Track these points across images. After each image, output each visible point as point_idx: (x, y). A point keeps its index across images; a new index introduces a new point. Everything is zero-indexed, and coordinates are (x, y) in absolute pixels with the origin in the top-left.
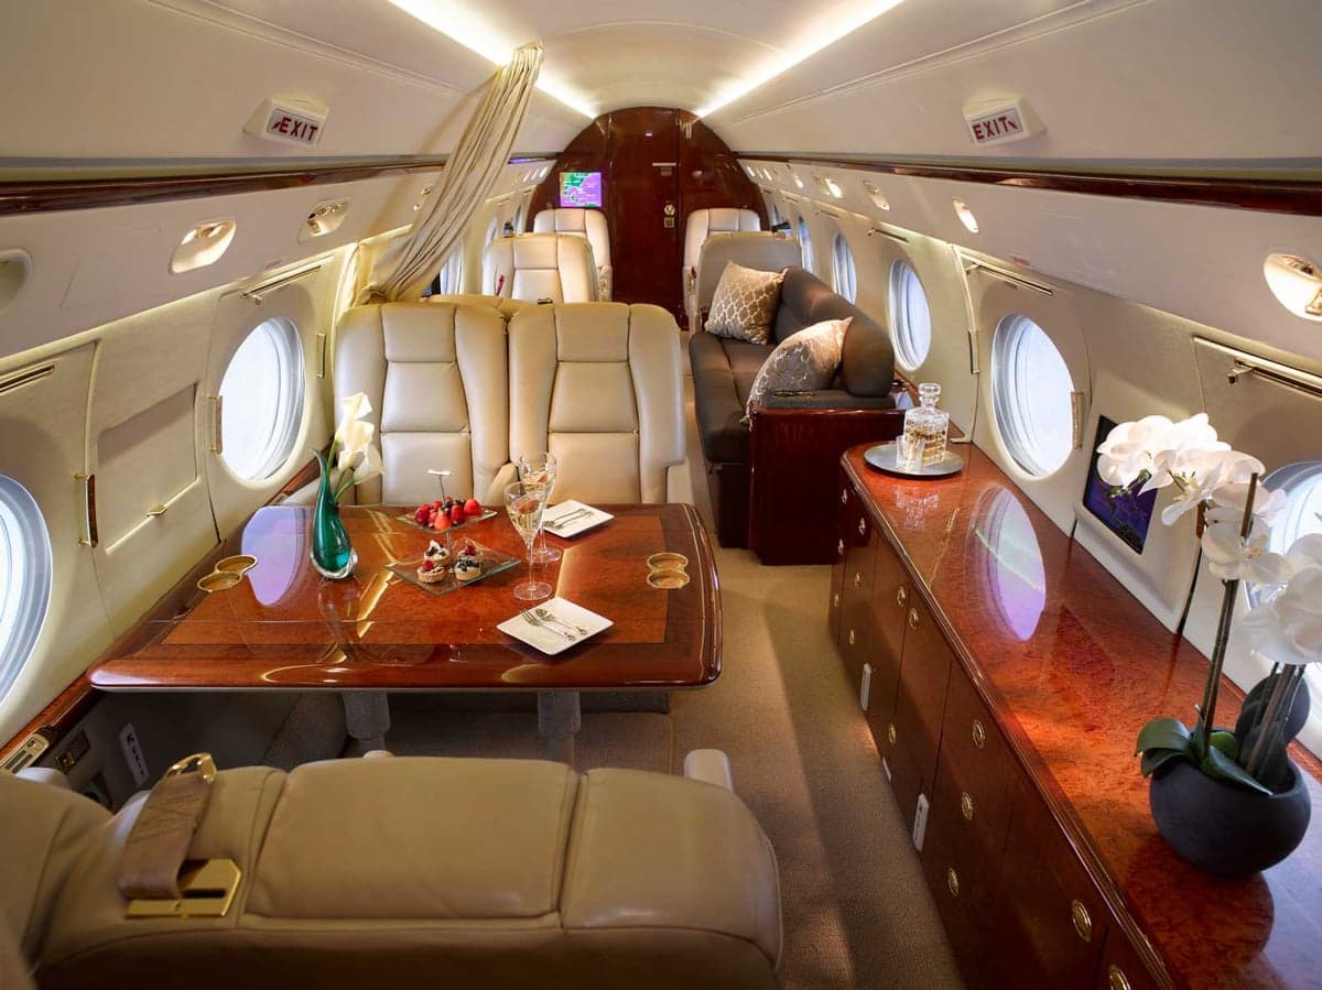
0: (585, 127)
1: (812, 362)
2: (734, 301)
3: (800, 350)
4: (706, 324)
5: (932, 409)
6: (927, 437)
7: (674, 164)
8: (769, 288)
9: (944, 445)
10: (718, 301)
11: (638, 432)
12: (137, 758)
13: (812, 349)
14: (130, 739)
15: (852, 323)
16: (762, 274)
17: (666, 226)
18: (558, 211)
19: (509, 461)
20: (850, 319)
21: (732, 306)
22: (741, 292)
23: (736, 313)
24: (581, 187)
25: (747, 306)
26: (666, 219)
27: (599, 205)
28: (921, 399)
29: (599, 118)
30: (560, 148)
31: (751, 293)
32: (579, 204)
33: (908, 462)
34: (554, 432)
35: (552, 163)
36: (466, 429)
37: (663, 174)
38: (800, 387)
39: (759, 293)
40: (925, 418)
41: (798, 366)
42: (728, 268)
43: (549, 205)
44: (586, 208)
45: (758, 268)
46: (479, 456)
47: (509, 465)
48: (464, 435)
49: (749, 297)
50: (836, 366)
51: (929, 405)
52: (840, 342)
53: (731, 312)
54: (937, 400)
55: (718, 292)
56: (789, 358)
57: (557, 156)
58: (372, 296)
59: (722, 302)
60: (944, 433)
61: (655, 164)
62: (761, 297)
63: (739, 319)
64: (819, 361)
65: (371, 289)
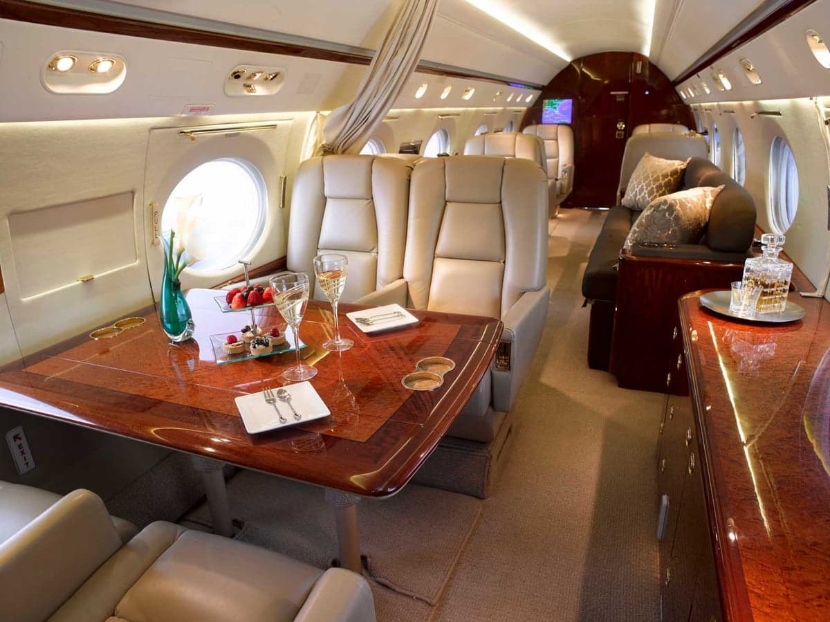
0: (563, 68)
1: (677, 218)
2: (644, 182)
3: (665, 207)
4: (622, 201)
5: (775, 259)
6: (766, 286)
7: (627, 93)
8: (674, 173)
9: (786, 295)
10: (632, 183)
11: (504, 262)
12: (23, 453)
13: (678, 207)
14: (16, 437)
15: (722, 190)
16: (669, 162)
17: (617, 137)
18: (539, 126)
19: (402, 277)
20: (722, 187)
21: (643, 186)
22: (650, 175)
23: (645, 191)
24: (559, 110)
25: (654, 186)
26: (617, 132)
27: (569, 121)
28: (763, 248)
29: (574, 61)
30: (545, 83)
31: (658, 176)
32: (555, 122)
33: (742, 308)
34: (438, 257)
35: (538, 93)
36: (375, 250)
37: (618, 99)
38: (665, 240)
39: (665, 176)
40: (765, 266)
41: (662, 222)
42: (644, 158)
43: (534, 122)
44: (559, 124)
45: (667, 158)
46: (382, 271)
47: (401, 280)
48: (373, 254)
49: (656, 180)
50: (703, 225)
51: (771, 255)
52: (709, 205)
53: (641, 190)
54: (781, 249)
55: (634, 176)
56: (657, 215)
57: (542, 88)
58: (325, 151)
59: (635, 183)
60: (786, 283)
61: (612, 93)
62: (666, 180)
63: (647, 196)
64: (684, 218)
65: (323, 146)
